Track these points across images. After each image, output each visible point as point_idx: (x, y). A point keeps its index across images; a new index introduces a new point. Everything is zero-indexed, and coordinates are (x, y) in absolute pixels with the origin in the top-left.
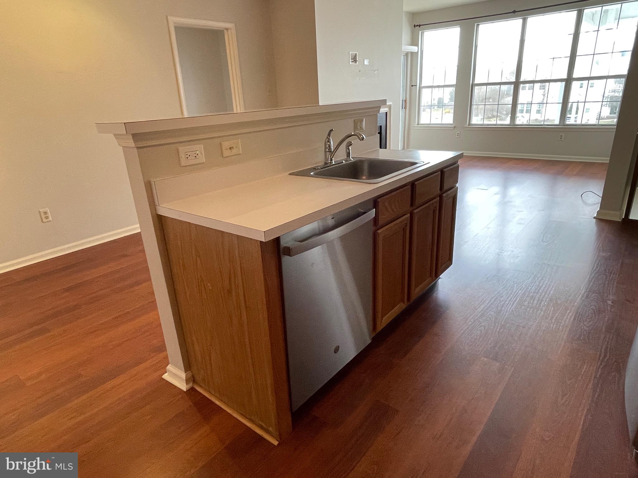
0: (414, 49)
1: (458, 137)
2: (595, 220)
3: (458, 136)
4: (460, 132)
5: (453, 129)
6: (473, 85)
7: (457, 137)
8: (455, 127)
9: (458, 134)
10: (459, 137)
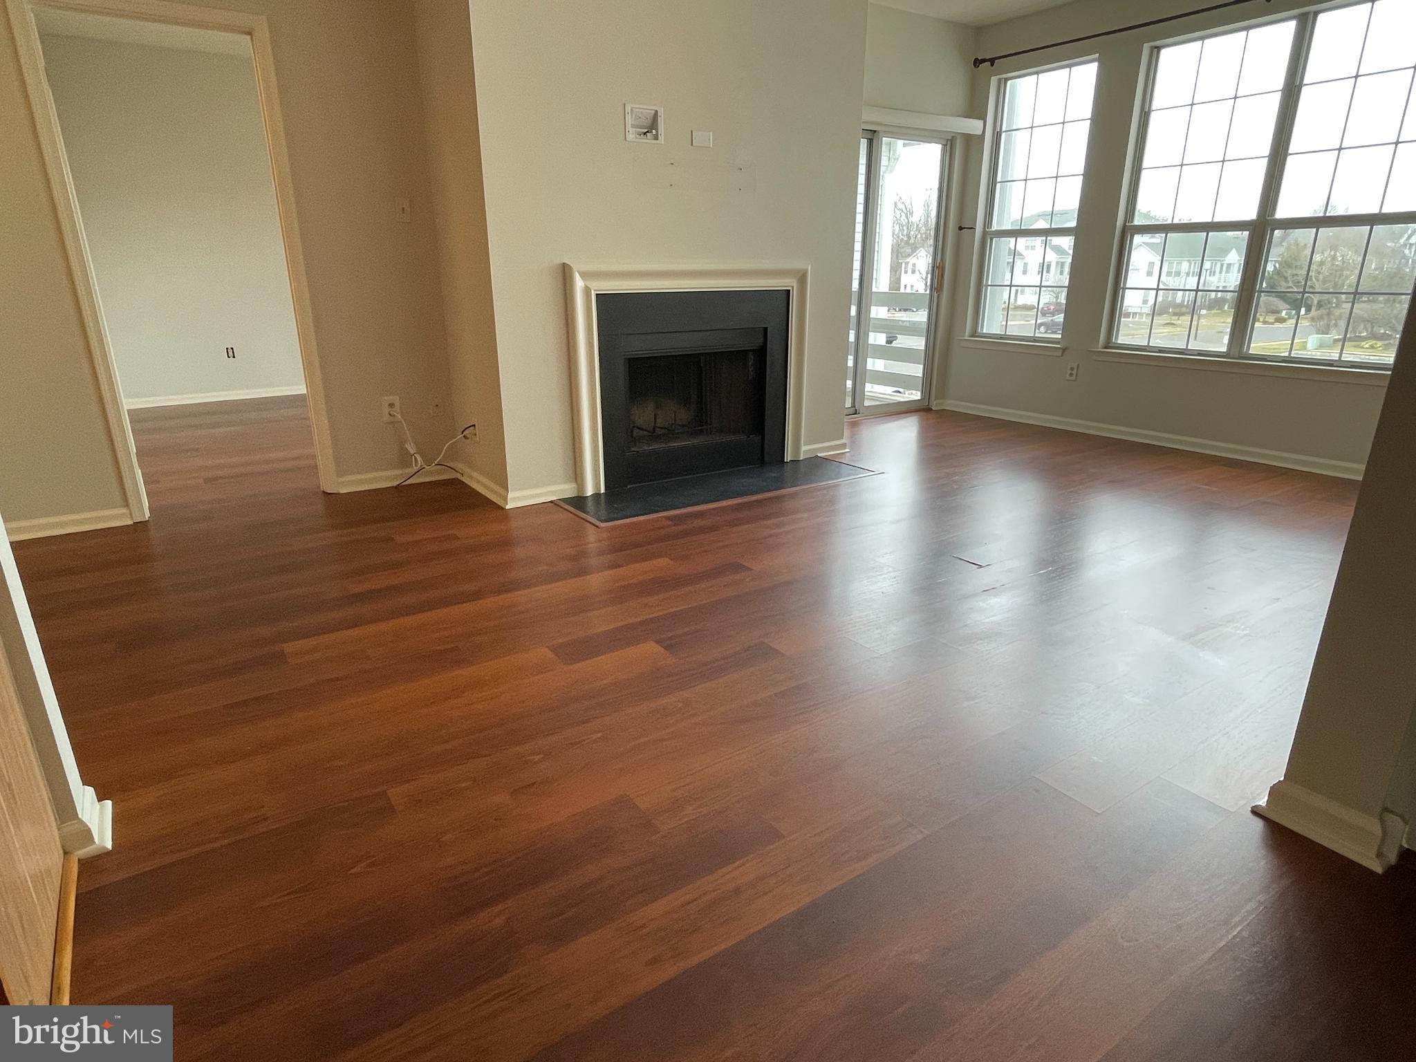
0: (974, 126)
1: (1071, 378)
2: (1258, 824)
3: (1071, 375)
4: (1078, 365)
5: (1059, 354)
6: (1129, 231)
7: (1068, 377)
8: (1064, 350)
9: (1072, 369)
10: (1073, 378)
